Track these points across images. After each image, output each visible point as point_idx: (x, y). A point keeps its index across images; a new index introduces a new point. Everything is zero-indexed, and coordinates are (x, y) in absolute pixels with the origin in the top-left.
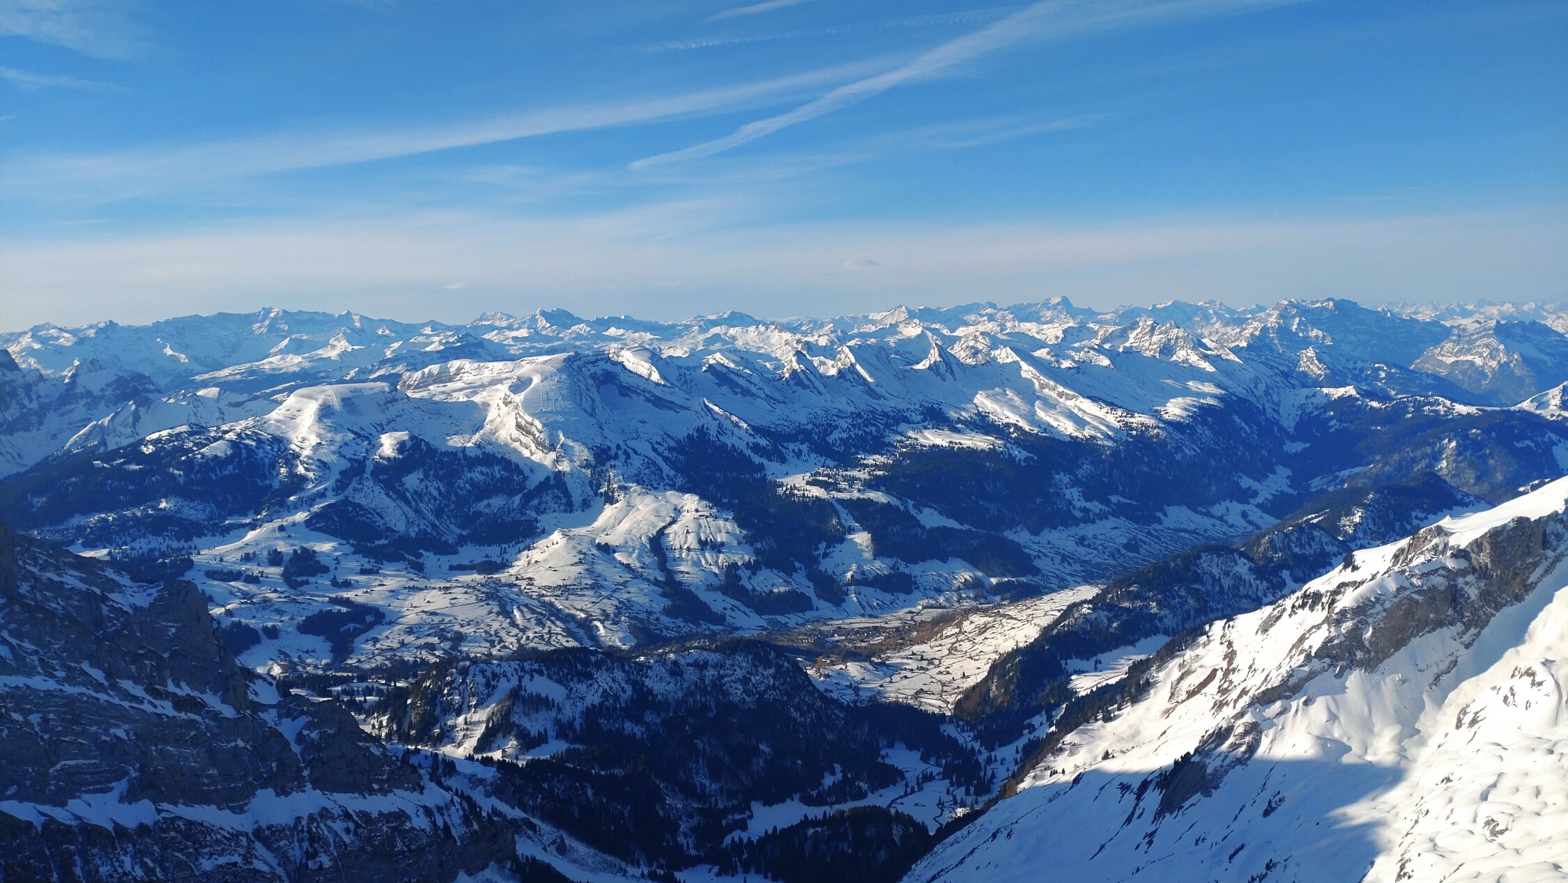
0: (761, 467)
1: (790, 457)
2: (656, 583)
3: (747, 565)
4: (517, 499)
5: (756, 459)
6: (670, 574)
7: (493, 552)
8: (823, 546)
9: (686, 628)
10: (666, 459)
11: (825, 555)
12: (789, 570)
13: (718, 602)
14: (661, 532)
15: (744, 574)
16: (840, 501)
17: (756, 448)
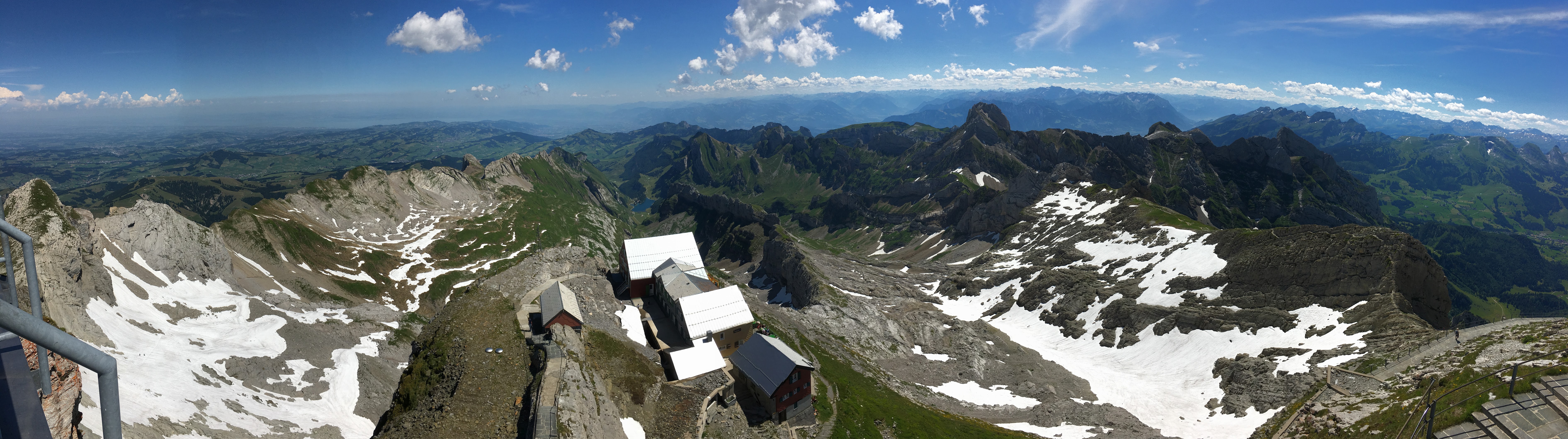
0: (1535, 182)
1: (1546, 181)
2: (1494, 212)
3: (1524, 212)
4: (1456, 178)
5: (1534, 179)
6: (1498, 211)
7: (1447, 193)
8: (1550, 211)
9: (1500, 227)
10: (1504, 175)
11: (1551, 214)
12: (1538, 217)
13: (1512, 222)
14: (1498, 197)
15: (1522, 214)
16: (1560, 198)
17: (1534, 176)
